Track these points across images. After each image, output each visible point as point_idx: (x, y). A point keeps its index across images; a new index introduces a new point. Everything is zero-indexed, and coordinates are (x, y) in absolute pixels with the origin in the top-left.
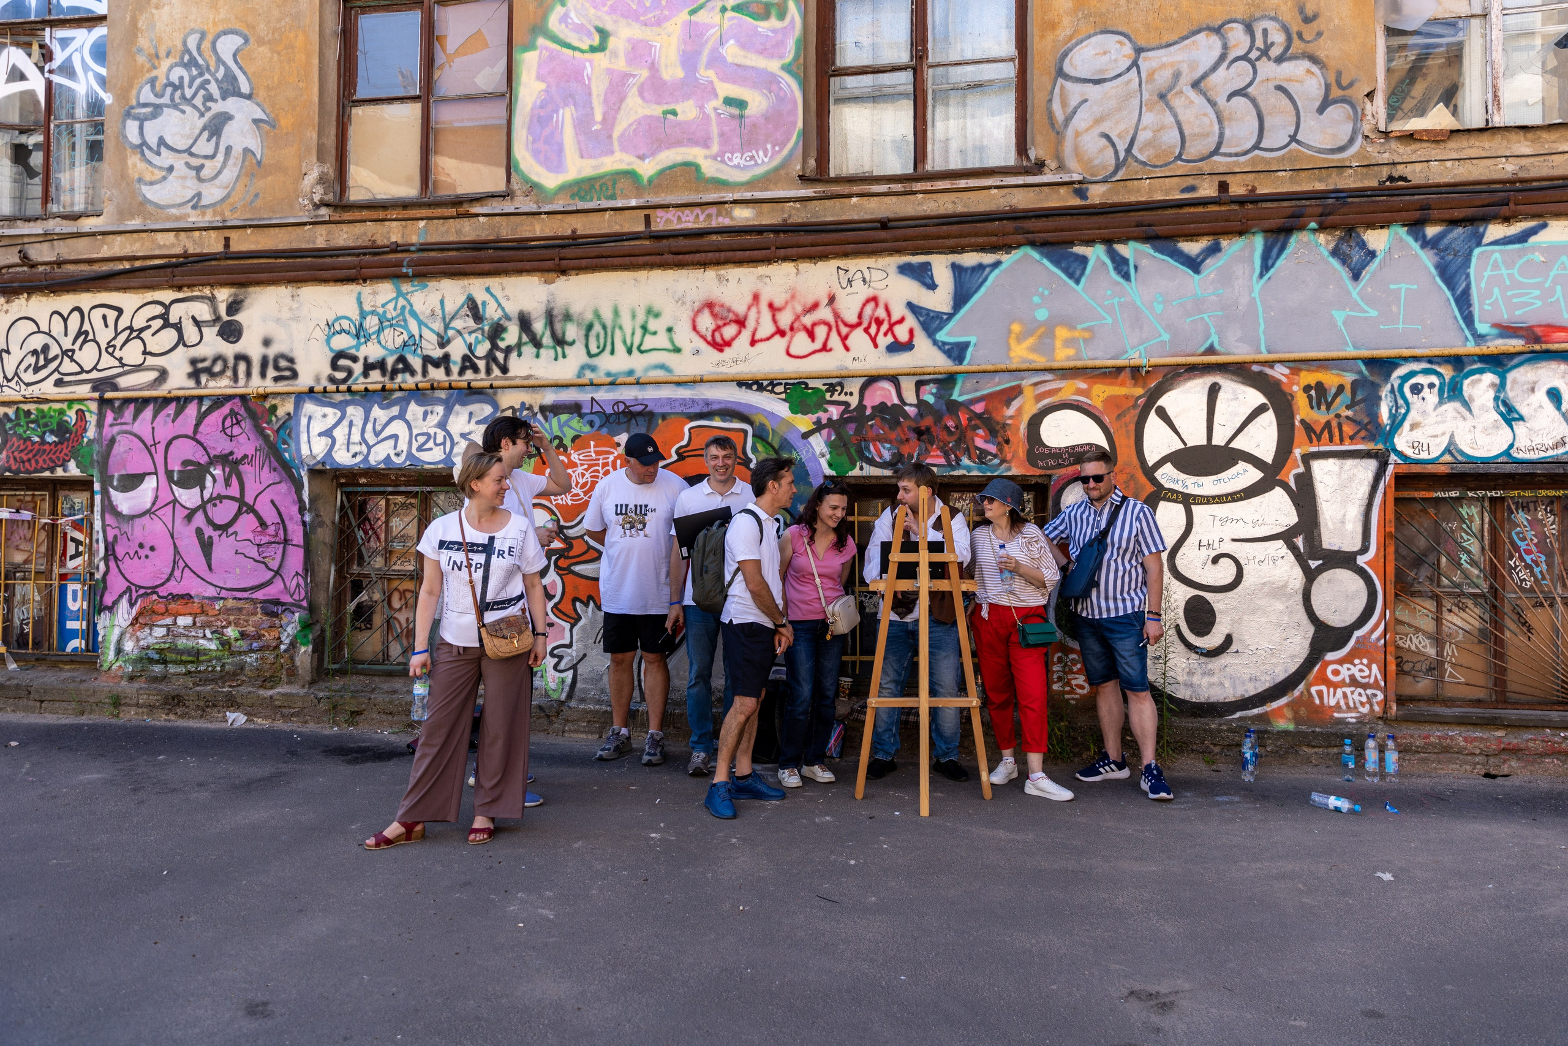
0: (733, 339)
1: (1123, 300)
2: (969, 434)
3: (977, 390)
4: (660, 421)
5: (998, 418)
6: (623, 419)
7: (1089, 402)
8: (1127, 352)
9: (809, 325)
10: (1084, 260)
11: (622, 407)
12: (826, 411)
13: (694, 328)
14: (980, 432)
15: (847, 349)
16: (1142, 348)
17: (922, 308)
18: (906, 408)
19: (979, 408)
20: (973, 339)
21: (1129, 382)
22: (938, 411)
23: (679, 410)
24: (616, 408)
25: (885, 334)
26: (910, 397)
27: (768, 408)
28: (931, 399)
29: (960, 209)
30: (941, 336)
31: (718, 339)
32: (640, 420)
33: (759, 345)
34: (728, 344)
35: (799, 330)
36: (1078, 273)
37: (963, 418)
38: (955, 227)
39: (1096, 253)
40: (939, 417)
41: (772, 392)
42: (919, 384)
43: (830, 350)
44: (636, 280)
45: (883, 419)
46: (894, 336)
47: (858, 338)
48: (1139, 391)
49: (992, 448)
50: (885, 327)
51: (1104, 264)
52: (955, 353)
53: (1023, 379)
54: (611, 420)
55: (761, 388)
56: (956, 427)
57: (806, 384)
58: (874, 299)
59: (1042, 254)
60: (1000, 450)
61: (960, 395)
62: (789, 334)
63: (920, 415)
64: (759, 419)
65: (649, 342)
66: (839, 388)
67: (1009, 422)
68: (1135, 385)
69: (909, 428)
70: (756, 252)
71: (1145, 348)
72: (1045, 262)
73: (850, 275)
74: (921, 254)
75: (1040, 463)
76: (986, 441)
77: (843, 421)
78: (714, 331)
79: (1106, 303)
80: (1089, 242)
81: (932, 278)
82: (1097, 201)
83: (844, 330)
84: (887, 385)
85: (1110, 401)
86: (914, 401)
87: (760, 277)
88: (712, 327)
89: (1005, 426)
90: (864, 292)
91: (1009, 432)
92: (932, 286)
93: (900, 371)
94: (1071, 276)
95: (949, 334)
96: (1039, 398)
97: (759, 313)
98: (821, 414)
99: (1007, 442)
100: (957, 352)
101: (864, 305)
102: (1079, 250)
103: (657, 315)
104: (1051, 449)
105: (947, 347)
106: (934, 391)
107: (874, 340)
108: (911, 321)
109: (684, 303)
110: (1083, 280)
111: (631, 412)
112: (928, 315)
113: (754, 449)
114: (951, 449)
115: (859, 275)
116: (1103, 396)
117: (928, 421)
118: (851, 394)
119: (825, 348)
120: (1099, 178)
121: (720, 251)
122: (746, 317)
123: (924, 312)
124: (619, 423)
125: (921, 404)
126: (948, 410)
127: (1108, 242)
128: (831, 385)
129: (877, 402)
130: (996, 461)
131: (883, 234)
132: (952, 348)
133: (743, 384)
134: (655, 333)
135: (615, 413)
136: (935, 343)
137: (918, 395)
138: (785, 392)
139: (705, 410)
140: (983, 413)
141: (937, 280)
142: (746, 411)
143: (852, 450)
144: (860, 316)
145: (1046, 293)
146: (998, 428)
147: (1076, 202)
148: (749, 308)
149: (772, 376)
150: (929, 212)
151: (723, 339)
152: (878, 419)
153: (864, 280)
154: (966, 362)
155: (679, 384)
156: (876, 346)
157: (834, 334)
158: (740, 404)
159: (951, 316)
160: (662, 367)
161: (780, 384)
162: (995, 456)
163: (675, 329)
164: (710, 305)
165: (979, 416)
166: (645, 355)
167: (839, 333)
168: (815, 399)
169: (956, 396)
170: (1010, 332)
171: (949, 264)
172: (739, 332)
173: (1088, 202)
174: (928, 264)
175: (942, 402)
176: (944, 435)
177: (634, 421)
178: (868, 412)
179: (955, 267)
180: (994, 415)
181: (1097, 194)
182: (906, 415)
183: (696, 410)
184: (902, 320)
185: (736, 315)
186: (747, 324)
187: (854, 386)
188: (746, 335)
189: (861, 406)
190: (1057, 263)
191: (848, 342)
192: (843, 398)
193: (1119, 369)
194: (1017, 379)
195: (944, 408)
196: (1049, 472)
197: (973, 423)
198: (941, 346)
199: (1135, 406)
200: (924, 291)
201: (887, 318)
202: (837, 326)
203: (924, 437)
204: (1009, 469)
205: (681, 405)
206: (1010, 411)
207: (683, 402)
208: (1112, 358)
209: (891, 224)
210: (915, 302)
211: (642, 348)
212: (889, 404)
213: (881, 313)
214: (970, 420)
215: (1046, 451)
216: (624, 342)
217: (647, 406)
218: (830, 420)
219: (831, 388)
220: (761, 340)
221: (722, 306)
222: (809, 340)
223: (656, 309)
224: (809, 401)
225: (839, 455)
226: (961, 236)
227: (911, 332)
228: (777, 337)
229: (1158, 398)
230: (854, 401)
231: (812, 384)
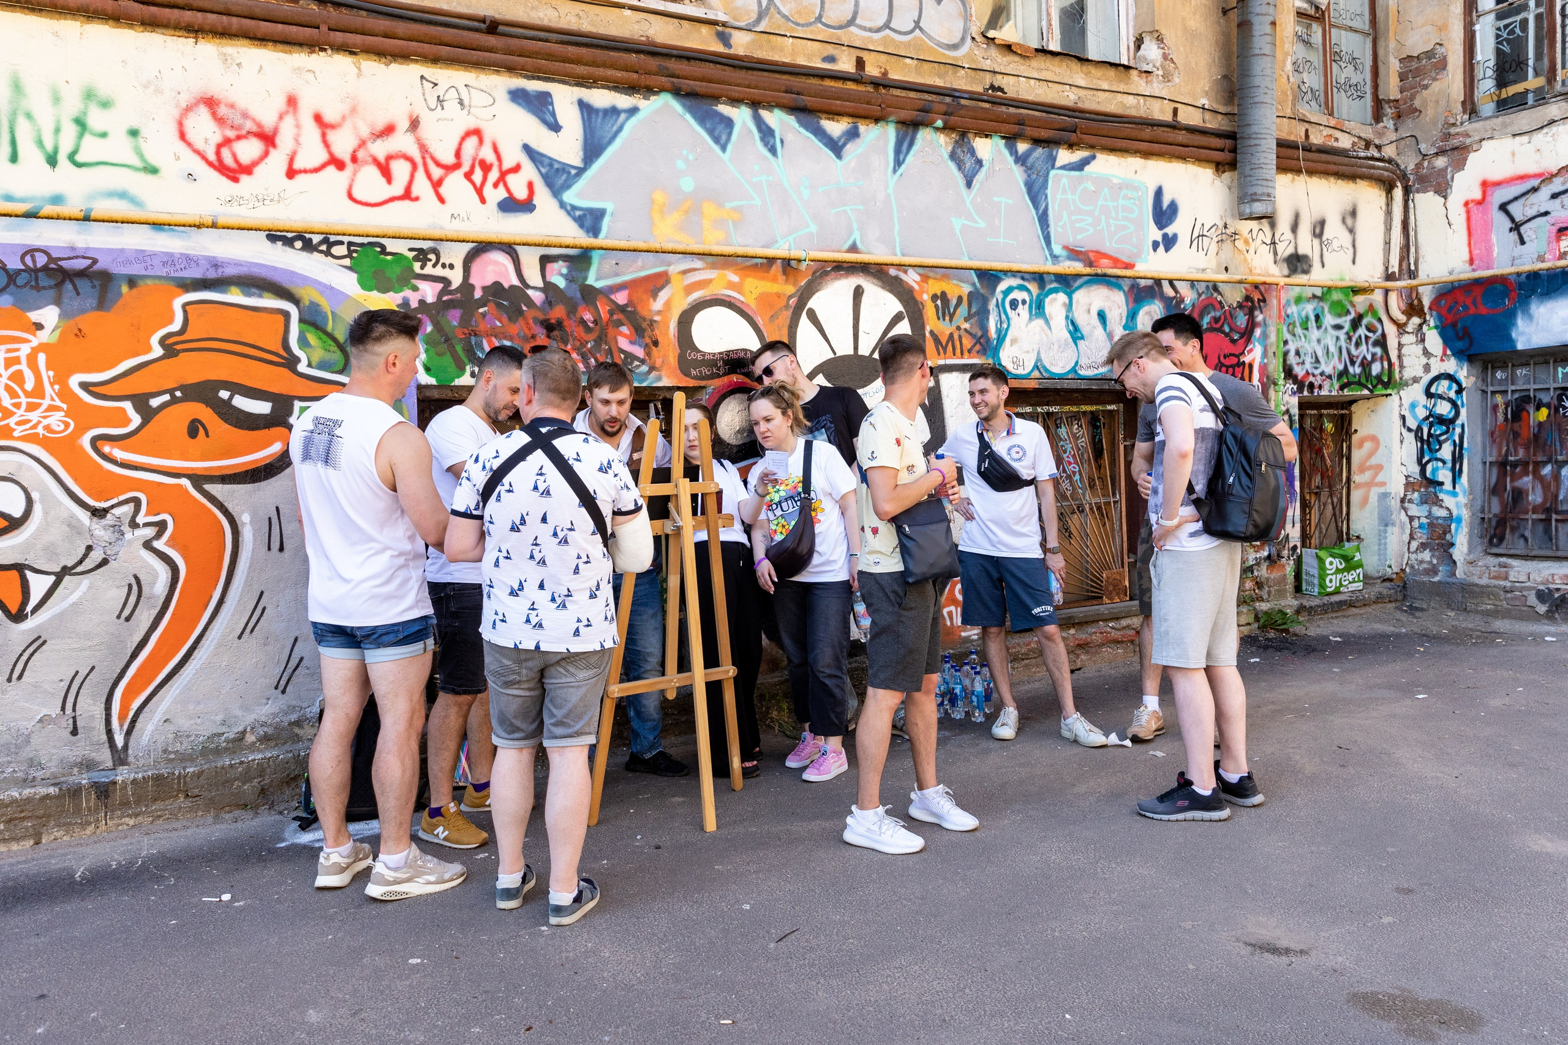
0: (255, 163)
1: (770, 178)
2: (611, 331)
3: (617, 275)
4: (125, 289)
5: (644, 312)
6: (44, 281)
7: (742, 298)
8: (776, 242)
9: (381, 158)
10: (729, 123)
11: (41, 260)
12: (415, 289)
13: (182, 136)
14: (624, 329)
15: (442, 200)
16: (791, 238)
17: (543, 155)
18: (530, 292)
19: (621, 298)
20: (609, 206)
21: (781, 278)
22: (571, 299)
23: (163, 272)
24: (28, 260)
25: (496, 185)
26: (533, 277)
27: (324, 278)
28: (561, 283)
29: (586, 26)
30: (569, 197)
31: (228, 160)
32: (83, 284)
33: (300, 178)
34: (248, 170)
35: (366, 163)
36: (724, 138)
37: (603, 310)
38: (584, 51)
39: (741, 116)
40: (572, 309)
41: (328, 253)
42: (545, 260)
43: (417, 199)
44: (56, 34)
45: (499, 306)
46: (508, 190)
47: (456, 185)
48: (790, 289)
49: (639, 352)
50: (494, 175)
51: (750, 132)
52: (588, 222)
53: (669, 265)
54: (20, 281)
55: (309, 246)
56: (595, 322)
57: (383, 247)
58: (477, 132)
59: (684, 106)
60: (648, 354)
61: (597, 279)
62: (350, 167)
63: (549, 303)
64: (308, 295)
65: (90, 150)
66: (432, 257)
67: (657, 318)
68: (787, 281)
69: (535, 319)
70: (294, 29)
71: (795, 239)
72: (688, 117)
73: (439, 89)
74: (539, 78)
75: (693, 372)
76: (632, 343)
77: (442, 305)
78: (219, 147)
79: (755, 180)
80: (735, 101)
81: (553, 114)
82: (741, 52)
83: (437, 172)
84: (500, 258)
85: (764, 299)
86: (540, 284)
87: (298, 70)
88: (218, 138)
89: (652, 323)
90: (465, 122)
91: (657, 332)
92: (555, 127)
93: (518, 240)
94: (717, 140)
95: (579, 195)
96: (689, 289)
97: (298, 126)
98: (407, 293)
99: (656, 343)
100: (591, 220)
101: (463, 139)
102: (724, 109)
103: (105, 104)
104: (704, 354)
105: (578, 213)
106: (565, 271)
107: (479, 191)
108: (529, 171)
109: (158, 91)
110: (729, 147)
111: (61, 270)
112: (551, 165)
113: (303, 342)
114: (590, 351)
115: (452, 94)
116: (756, 293)
117: (558, 312)
118: (451, 267)
119: (407, 195)
120: (742, 24)
121: (228, 14)
122: (276, 131)
123: (546, 161)
124: (38, 288)
125: (549, 288)
126: (583, 298)
127: (755, 104)
128: (420, 251)
129: (489, 282)
130: (644, 368)
131: (491, 40)
132: (585, 215)
133: (274, 236)
134: (104, 135)
135: (28, 270)
136: (562, 205)
137: (543, 276)
138: (349, 255)
139: (212, 274)
140: (626, 305)
141: (561, 122)
142: (286, 283)
143: (459, 348)
144: (458, 154)
145: (691, 157)
146: (644, 325)
147: (718, 47)
148: (281, 117)
149: (324, 228)
150: (546, 22)
151: (236, 161)
152: (492, 305)
153: (461, 103)
154: (602, 235)
155: (157, 225)
156: (483, 201)
157: (420, 175)
158: (275, 269)
159: (581, 171)
160: (123, 195)
161: (341, 243)
162: (643, 362)
163: (144, 132)
164: (211, 103)
165: (622, 309)
166: (84, 170)
167: (429, 176)
168: (397, 270)
169: (592, 279)
170: (652, 201)
171: (575, 99)
172: (266, 154)
173: (732, 51)
174: (547, 95)
175: (575, 287)
176: (579, 332)
177: (69, 286)
178: (478, 294)
179: (582, 105)
180: (639, 309)
181: (741, 44)
182: (530, 302)
183: (196, 273)
184: (516, 169)
185: (259, 125)
186: (278, 141)
187: (455, 254)
188: (277, 160)
189: (467, 286)
190: (701, 121)
191: (443, 190)
192: (439, 271)
193: (771, 260)
194: (663, 263)
195: (578, 295)
196: (703, 383)
197: (615, 317)
198: (570, 210)
199: (787, 306)
200: (544, 130)
201: (496, 163)
202: (425, 164)
203: (556, 333)
204: (659, 379)
205: (164, 264)
206: (657, 305)
207: (169, 259)
208: (763, 247)
209: (501, 28)
210: (534, 145)
211: (79, 158)
212: (506, 286)
213: (487, 154)
214: (611, 313)
215: (700, 358)
216: (40, 143)
217: (95, 261)
218: (422, 302)
219: (422, 255)
220: (305, 171)
221: (232, 106)
222: (383, 180)
223: (103, 92)
224: (389, 274)
225: (439, 355)
226: (594, 64)
227: (530, 186)
228: (331, 169)
229: (809, 298)
230: (456, 278)
231: (392, 246)
